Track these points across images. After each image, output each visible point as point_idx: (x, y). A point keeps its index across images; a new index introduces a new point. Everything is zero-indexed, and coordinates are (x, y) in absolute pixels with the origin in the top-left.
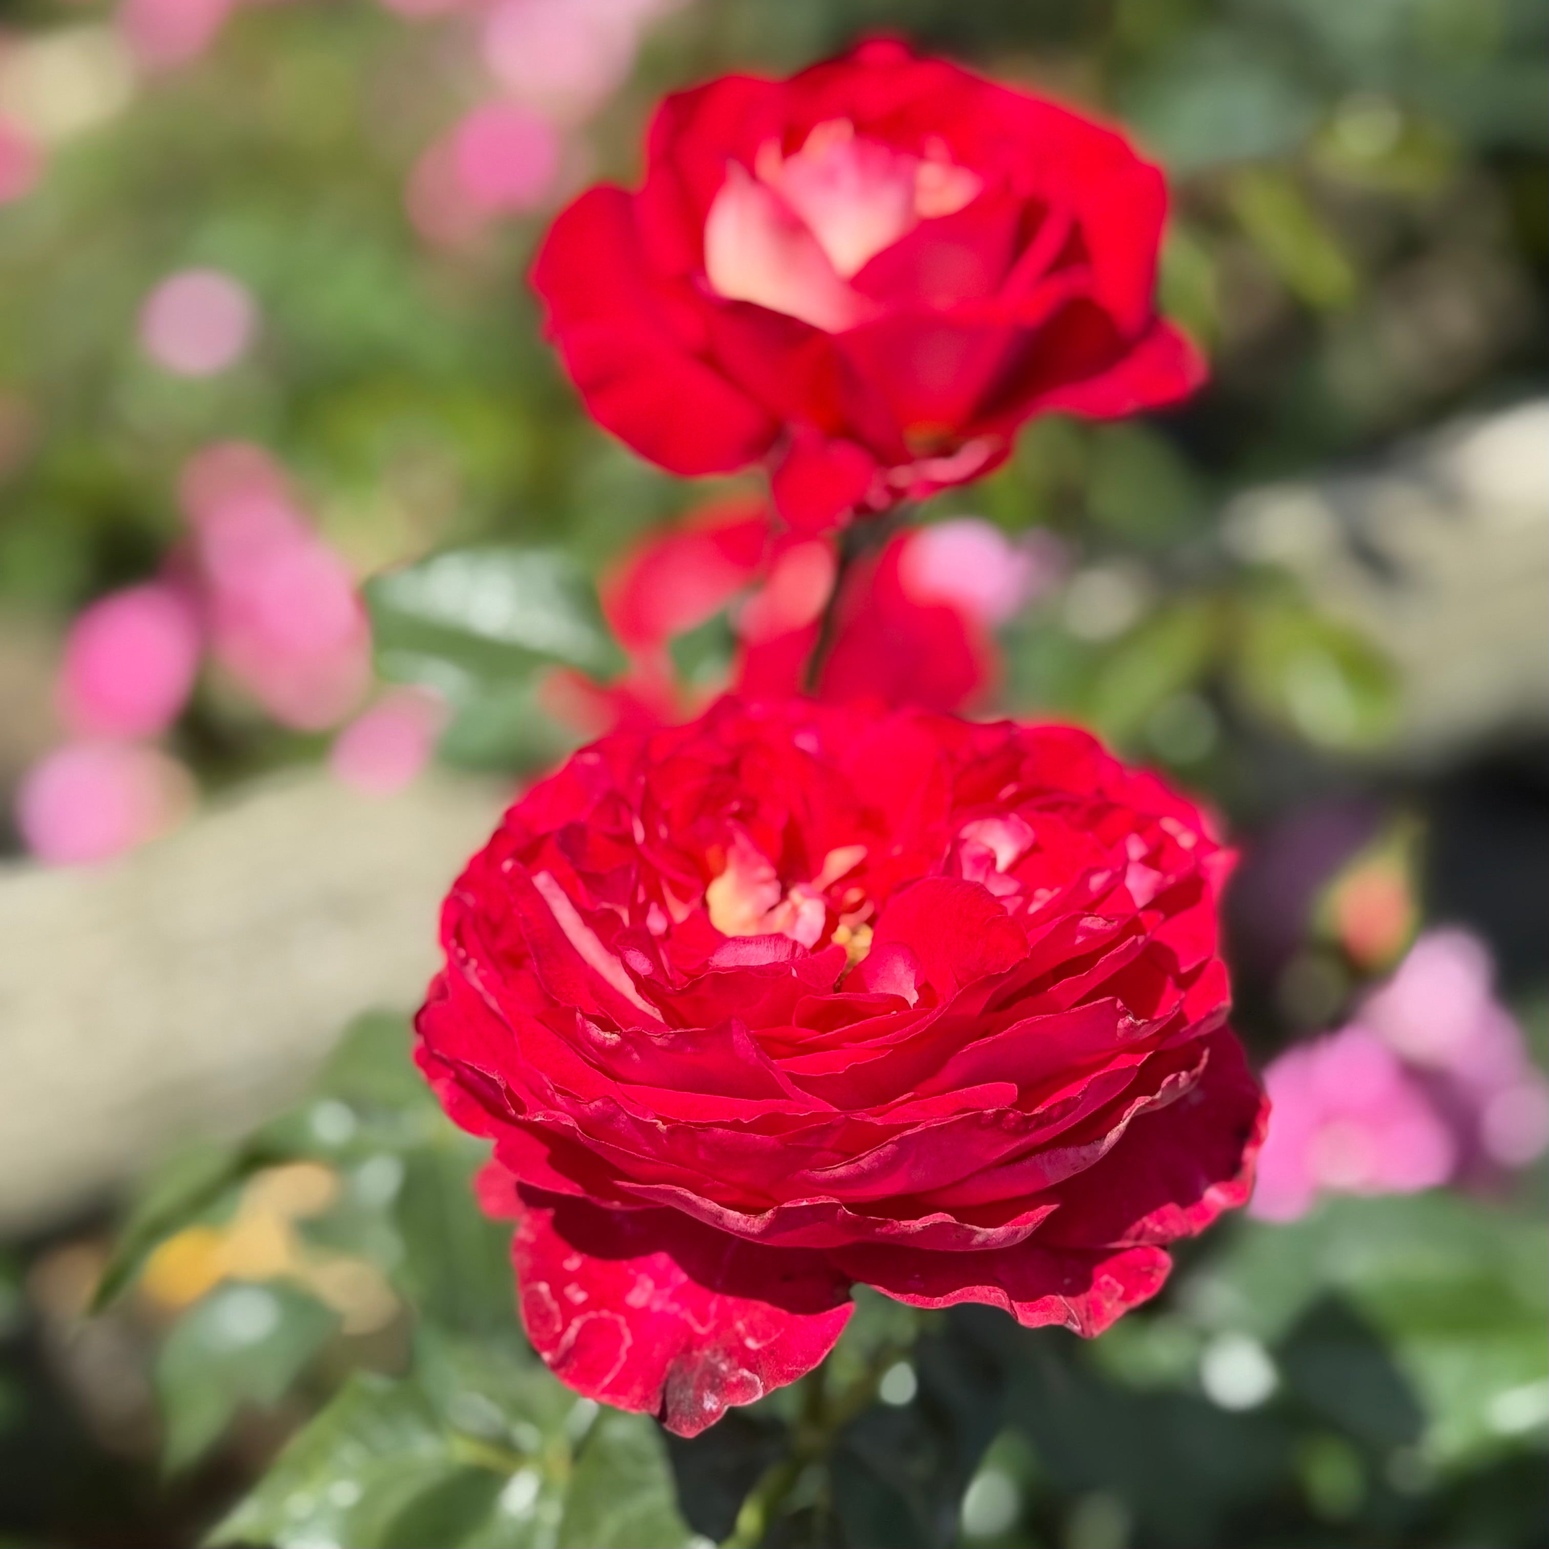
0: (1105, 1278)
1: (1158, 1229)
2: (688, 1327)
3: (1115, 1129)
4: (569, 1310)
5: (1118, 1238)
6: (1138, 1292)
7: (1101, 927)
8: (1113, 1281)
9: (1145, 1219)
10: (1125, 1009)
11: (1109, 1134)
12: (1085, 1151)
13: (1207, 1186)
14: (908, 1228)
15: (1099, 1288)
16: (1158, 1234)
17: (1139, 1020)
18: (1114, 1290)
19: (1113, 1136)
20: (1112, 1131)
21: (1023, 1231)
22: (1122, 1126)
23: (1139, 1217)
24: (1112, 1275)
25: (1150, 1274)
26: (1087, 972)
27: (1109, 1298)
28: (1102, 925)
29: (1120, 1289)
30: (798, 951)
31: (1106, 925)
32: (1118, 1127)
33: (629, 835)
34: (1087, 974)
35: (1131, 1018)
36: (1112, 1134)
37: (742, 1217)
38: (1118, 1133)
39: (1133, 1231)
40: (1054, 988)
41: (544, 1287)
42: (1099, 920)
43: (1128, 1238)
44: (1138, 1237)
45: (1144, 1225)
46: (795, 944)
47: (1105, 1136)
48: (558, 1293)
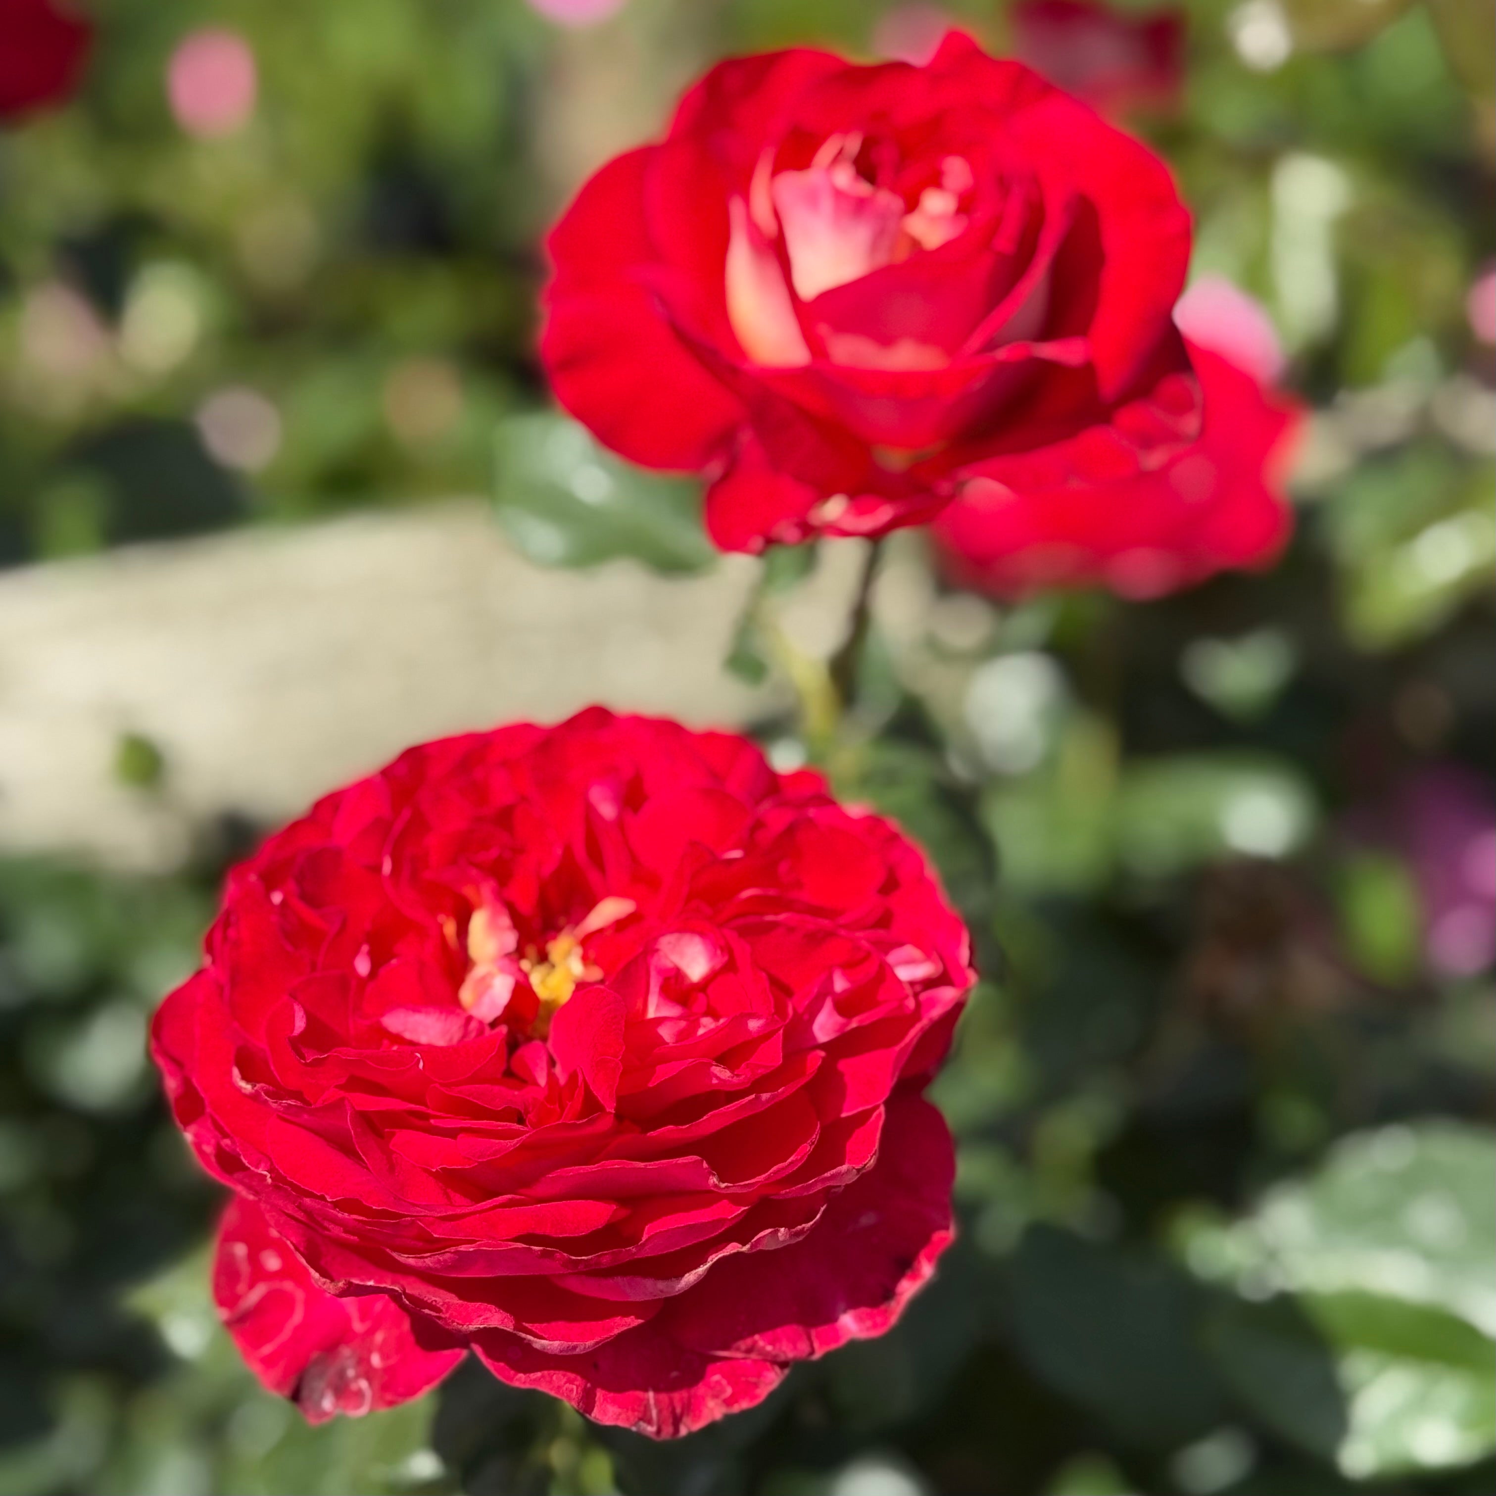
0: (717, 1377)
1: (769, 1348)
2: (348, 1320)
3: (694, 1272)
4: (259, 1274)
5: (726, 1348)
6: (743, 1398)
7: (728, 1079)
8: (724, 1382)
9: (757, 1337)
10: (710, 1169)
11: (687, 1275)
12: (661, 1285)
13: (845, 1311)
14: (461, 1326)
15: (708, 1386)
16: (769, 1353)
17: (724, 1183)
18: (723, 1391)
19: (690, 1278)
20: (690, 1273)
21: (582, 1347)
22: (702, 1269)
23: (752, 1334)
24: (724, 1376)
25: (756, 1386)
26: (688, 1126)
27: (716, 1396)
28: (729, 1077)
29: (729, 1391)
30: (473, 1025)
31: (732, 1077)
32: (697, 1270)
33: (379, 867)
34: (688, 1127)
35: (715, 1180)
36: (690, 1275)
37: (320, 1279)
38: (697, 1276)
39: (743, 1345)
40: (654, 1133)
41: (240, 1250)
42: (726, 1072)
43: (738, 1349)
44: (749, 1351)
45: (755, 1343)
46: (469, 1019)
47: (683, 1276)
48: (254, 1258)
